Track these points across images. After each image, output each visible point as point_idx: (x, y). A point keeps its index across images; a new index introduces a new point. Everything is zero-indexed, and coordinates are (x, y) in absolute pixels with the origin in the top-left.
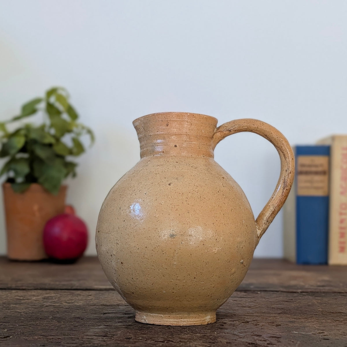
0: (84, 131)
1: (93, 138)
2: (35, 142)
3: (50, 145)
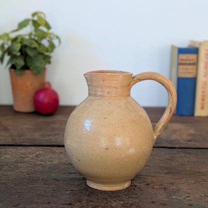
0: (55, 38)
1: (60, 42)
2: (26, 46)
3: (35, 48)
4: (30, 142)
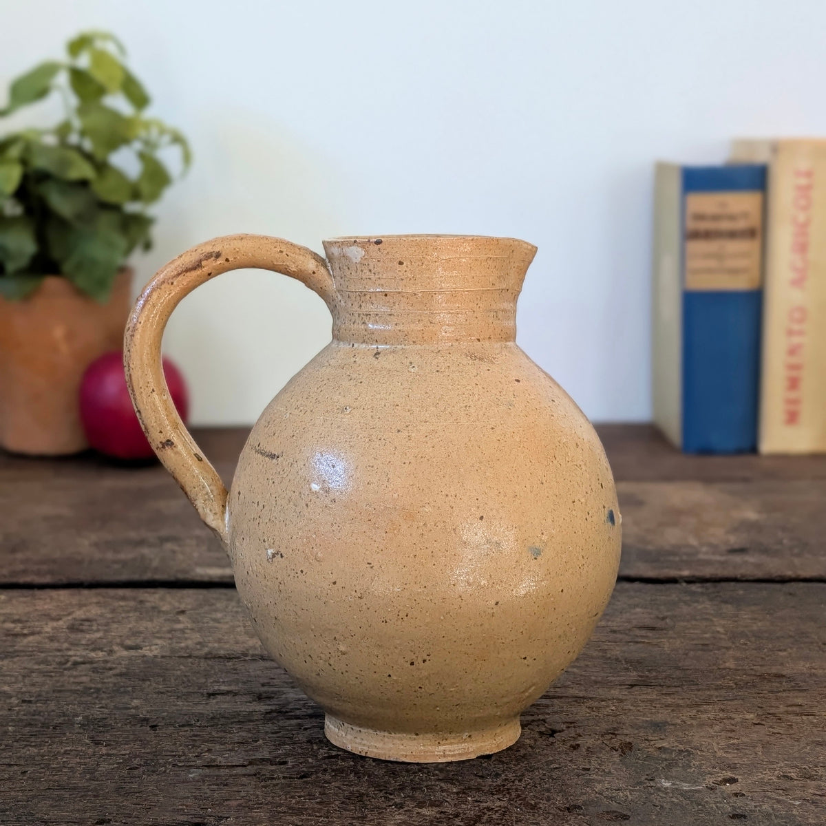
0: (166, 139)
1: (187, 158)
3: (83, 184)
4: (51, 572)
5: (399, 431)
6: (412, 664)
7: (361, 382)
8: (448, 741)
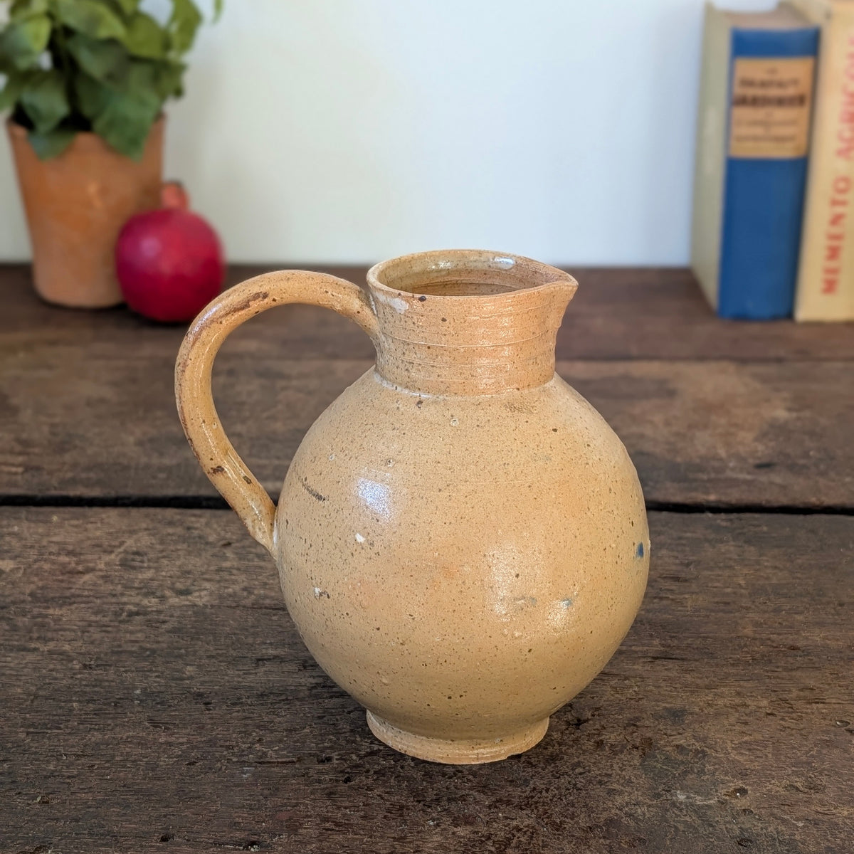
3: (110, 42)
5: (440, 490)
6: (450, 698)
7: (404, 434)
8: (482, 746)
